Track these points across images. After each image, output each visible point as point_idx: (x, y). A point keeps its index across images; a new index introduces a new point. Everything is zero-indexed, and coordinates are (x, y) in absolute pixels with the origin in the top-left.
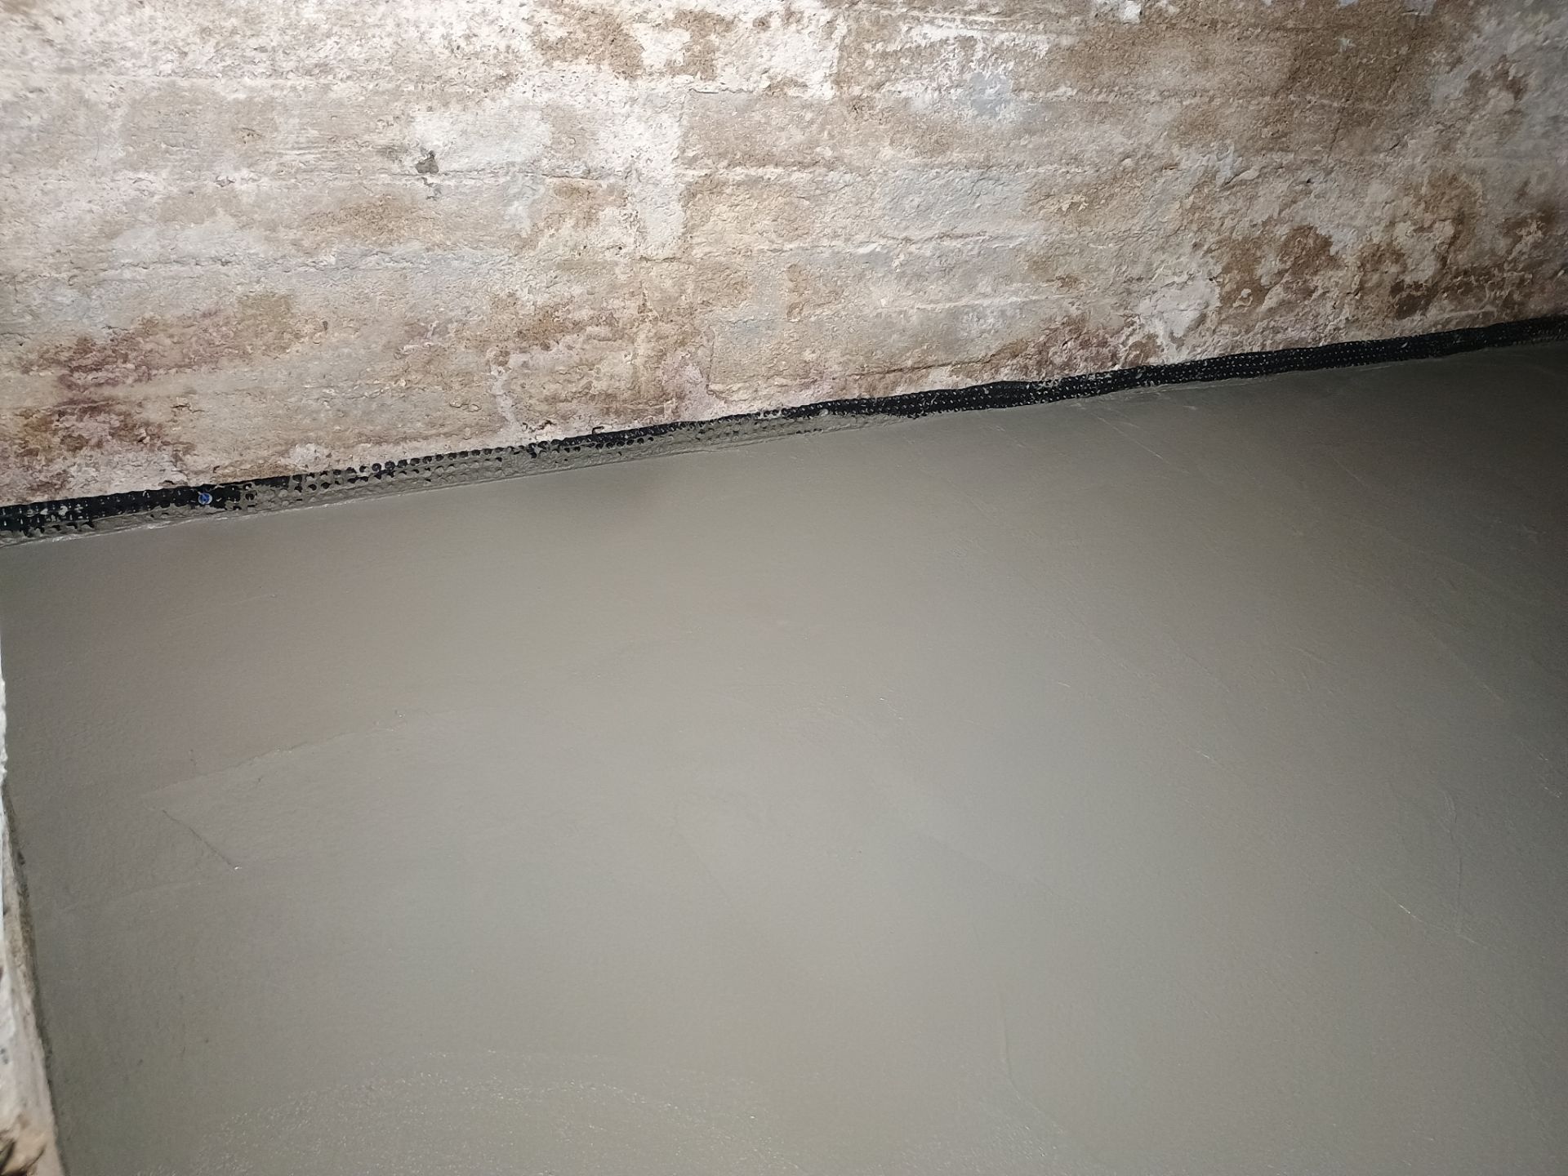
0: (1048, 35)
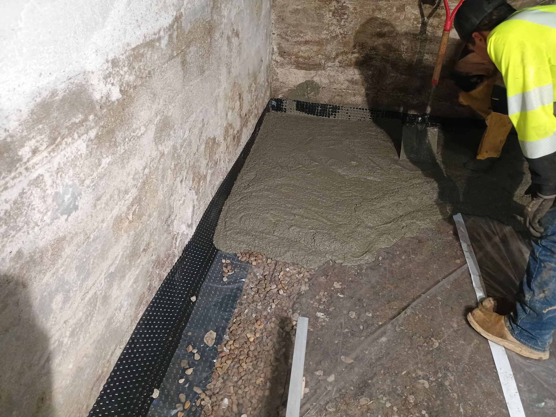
0: (82, 138)
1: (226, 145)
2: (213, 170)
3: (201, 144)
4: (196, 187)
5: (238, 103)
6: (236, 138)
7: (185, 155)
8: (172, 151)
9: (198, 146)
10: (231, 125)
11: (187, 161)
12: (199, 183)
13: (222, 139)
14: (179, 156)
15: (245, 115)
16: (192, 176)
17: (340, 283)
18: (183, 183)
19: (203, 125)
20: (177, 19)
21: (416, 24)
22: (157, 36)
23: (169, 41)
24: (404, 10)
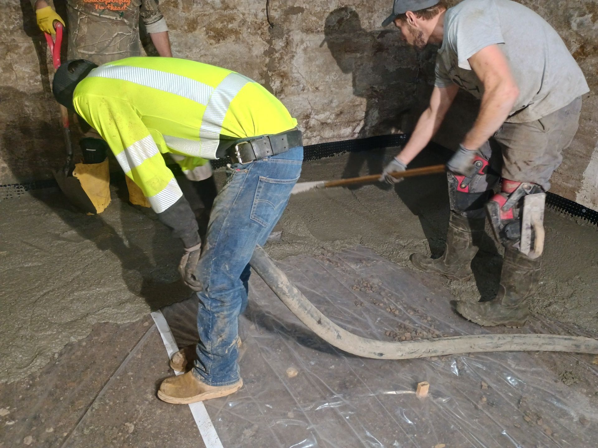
17: (8, 408)
21: (33, 83)
24: (13, 70)
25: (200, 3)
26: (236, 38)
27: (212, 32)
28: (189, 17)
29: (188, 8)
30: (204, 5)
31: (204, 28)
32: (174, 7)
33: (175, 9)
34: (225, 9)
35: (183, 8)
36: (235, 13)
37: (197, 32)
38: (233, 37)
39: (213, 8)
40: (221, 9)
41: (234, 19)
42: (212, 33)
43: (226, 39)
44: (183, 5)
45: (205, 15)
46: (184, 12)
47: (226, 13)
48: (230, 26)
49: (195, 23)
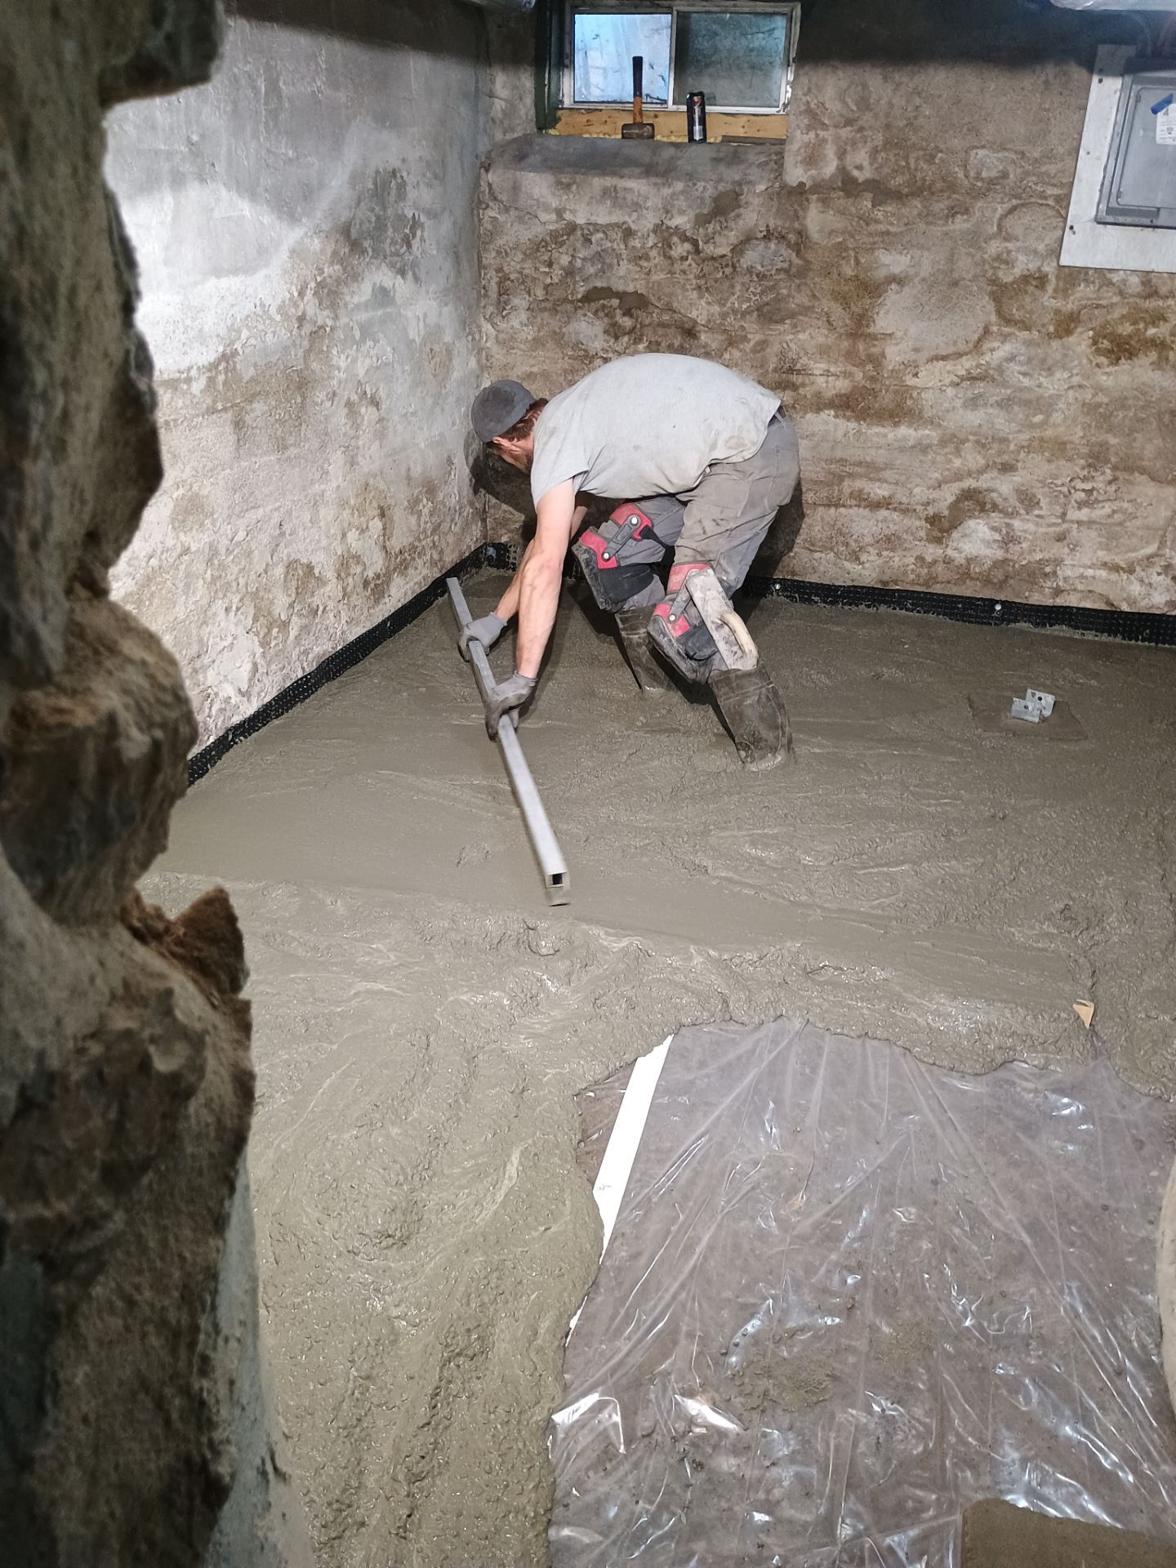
1: (344, 589)
2: (304, 621)
3: (275, 565)
4: (262, 635)
5: (376, 525)
6: (372, 585)
7: (236, 570)
8: (207, 551)
9: (267, 565)
10: (357, 558)
11: (242, 581)
12: (269, 631)
13: (330, 574)
14: (222, 566)
15: (397, 550)
16: (252, 611)
18: (232, 614)
19: (282, 534)
20: (227, 358)
22: (184, 376)
23: (208, 386)
25: (1093, 283)
26: (1159, 357)
27: (1105, 341)
28: (1064, 309)
29: (1065, 291)
30: (1101, 287)
31: (1091, 333)
32: (1036, 287)
33: (1037, 292)
34: (1148, 296)
35: (1055, 291)
36: (1169, 307)
37: (1072, 339)
38: (1153, 355)
39: (1121, 293)
40: (1138, 295)
41: (1165, 320)
42: (1106, 344)
43: (1135, 359)
44: (1057, 285)
45: (1098, 306)
46: (1054, 298)
47: (1150, 304)
48: (1151, 331)
49: (1073, 321)
